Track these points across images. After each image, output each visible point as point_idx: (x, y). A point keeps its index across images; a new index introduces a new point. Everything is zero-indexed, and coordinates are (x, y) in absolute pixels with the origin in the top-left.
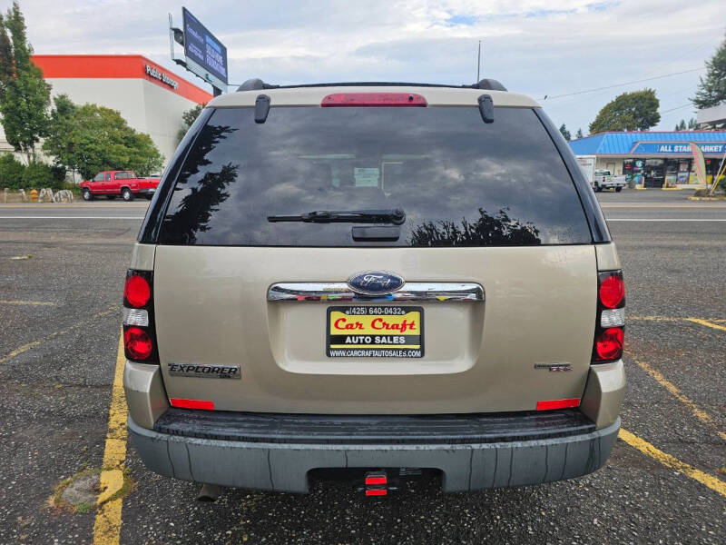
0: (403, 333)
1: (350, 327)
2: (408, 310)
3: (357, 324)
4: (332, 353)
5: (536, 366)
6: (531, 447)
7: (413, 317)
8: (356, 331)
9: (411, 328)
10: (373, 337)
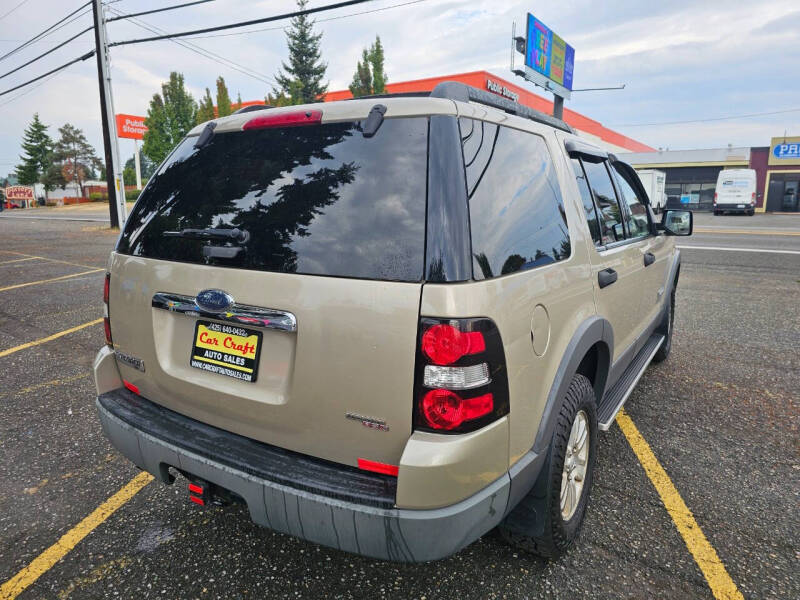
0: (245, 356)
1: (209, 341)
2: (250, 333)
3: (215, 340)
4: (194, 363)
5: (349, 416)
6: (315, 502)
7: (253, 340)
8: (212, 347)
9: (251, 352)
10: (223, 354)
